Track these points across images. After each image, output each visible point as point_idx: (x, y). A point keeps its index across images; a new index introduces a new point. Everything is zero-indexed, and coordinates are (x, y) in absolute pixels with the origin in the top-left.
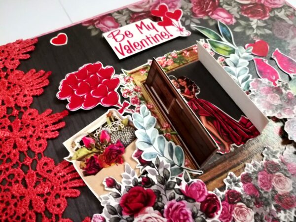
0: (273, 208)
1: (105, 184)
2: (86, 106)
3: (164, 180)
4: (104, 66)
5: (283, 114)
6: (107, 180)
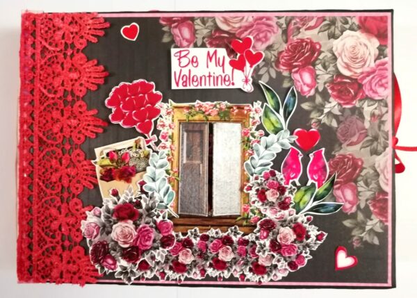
1: (111, 192)
2: (124, 123)
3: (149, 209)
4: (156, 90)
5: (268, 211)
6: (114, 190)
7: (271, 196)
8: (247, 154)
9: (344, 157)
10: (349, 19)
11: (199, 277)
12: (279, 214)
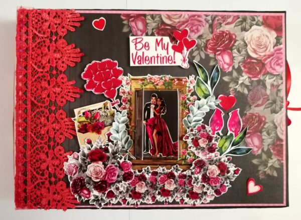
0: (157, 192)
1: (86, 141)
2: (96, 91)
3: (114, 153)
4: (118, 67)
5: (200, 153)
6: (88, 140)
7: (202, 143)
8: (185, 113)
9: (253, 115)
10: (256, 18)
11: (151, 202)
12: (208, 155)
